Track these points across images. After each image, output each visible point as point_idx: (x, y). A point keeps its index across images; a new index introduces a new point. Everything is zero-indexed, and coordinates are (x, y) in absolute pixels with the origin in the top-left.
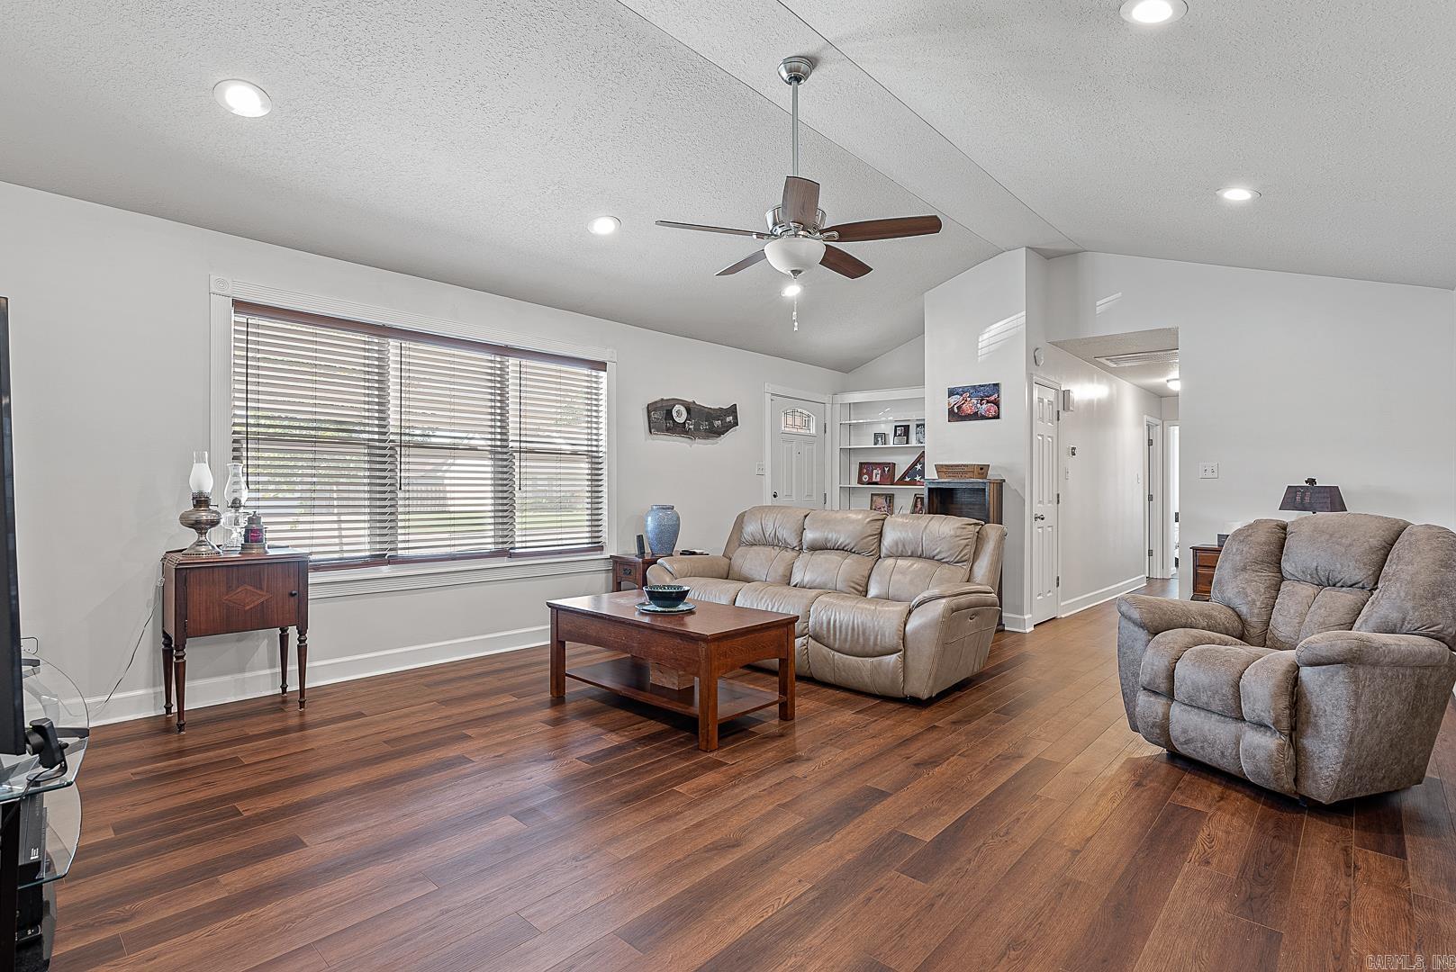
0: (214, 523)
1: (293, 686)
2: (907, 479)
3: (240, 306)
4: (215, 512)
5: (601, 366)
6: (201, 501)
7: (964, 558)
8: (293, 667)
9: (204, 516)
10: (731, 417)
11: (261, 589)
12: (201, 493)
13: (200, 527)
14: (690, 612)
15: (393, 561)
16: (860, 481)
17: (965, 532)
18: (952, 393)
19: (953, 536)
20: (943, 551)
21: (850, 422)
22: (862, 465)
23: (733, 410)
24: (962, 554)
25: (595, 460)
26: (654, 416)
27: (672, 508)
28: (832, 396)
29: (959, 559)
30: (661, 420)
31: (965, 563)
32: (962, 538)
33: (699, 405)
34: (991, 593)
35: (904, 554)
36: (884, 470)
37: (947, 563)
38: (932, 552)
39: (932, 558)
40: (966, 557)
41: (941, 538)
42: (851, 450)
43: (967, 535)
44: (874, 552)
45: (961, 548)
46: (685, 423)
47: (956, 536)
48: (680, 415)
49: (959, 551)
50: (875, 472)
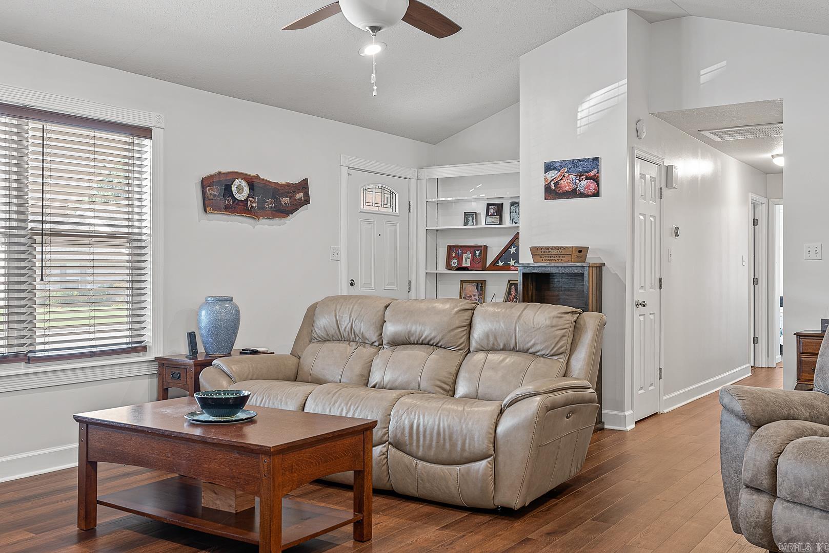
2: (501, 264)
5: (146, 132)
7: (561, 350)
10: (302, 194)
14: (250, 421)
16: (448, 266)
17: (561, 321)
18: (548, 167)
19: (548, 326)
20: (538, 344)
21: (437, 200)
22: (450, 248)
23: (304, 185)
24: (559, 345)
25: (136, 244)
26: (212, 192)
27: (230, 300)
28: (417, 170)
29: (555, 352)
30: (218, 197)
31: (561, 356)
32: (558, 328)
33: (264, 180)
34: (589, 388)
35: (496, 347)
36: (475, 254)
37: (542, 356)
38: (525, 344)
39: (526, 351)
40: (563, 349)
41: (535, 329)
42: (437, 230)
43: (564, 325)
44: (462, 346)
45: (557, 339)
46: (246, 200)
47: (552, 327)
48: (241, 191)
49: (555, 343)
50: (465, 256)
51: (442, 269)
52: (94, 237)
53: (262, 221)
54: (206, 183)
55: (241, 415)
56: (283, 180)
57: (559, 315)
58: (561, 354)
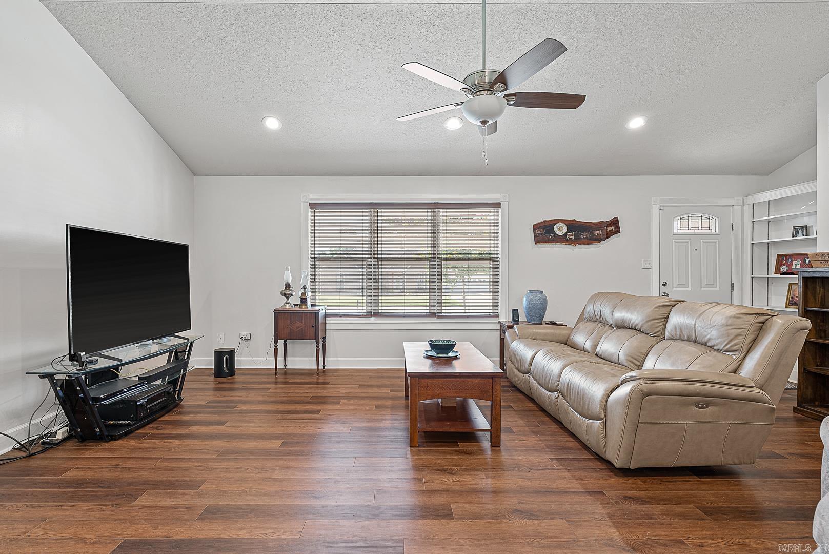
0: (291, 295)
1: (321, 367)
3: (312, 205)
4: (291, 290)
5: (497, 205)
6: (287, 286)
7: (735, 348)
8: (321, 359)
9: (287, 292)
10: (613, 227)
11: (302, 323)
12: (288, 283)
13: (287, 296)
15: (376, 315)
16: (777, 271)
17: (739, 321)
19: (723, 325)
20: (712, 339)
21: (769, 218)
22: (780, 257)
23: (615, 222)
24: (732, 343)
25: (495, 263)
26: (539, 232)
27: (541, 292)
28: (741, 199)
29: (727, 349)
30: (544, 234)
31: (737, 353)
32: (734, 327)
33: (579, 222)
34: (752, 387)
35: (682, 338)
36: (805, 261)
37: (718, 350)
38: (703, 338)
39: (705, 344)
40: (736, 347)
41: (711, 326)
42: (768, 243)
43: (741, 325)
44: (658, 334)
45: (730, 338)
46: (565, 235)
47: (727, 325)
48: (561, 230)
49: (729, 340)
50: (794, 262)
51: (772, 274)
52: (468, 260)
53: (578, 246)
54: (536, 227)
55: (451, 354)
56: (596, 220)
57: (738, 316)
58: (736, 351)
